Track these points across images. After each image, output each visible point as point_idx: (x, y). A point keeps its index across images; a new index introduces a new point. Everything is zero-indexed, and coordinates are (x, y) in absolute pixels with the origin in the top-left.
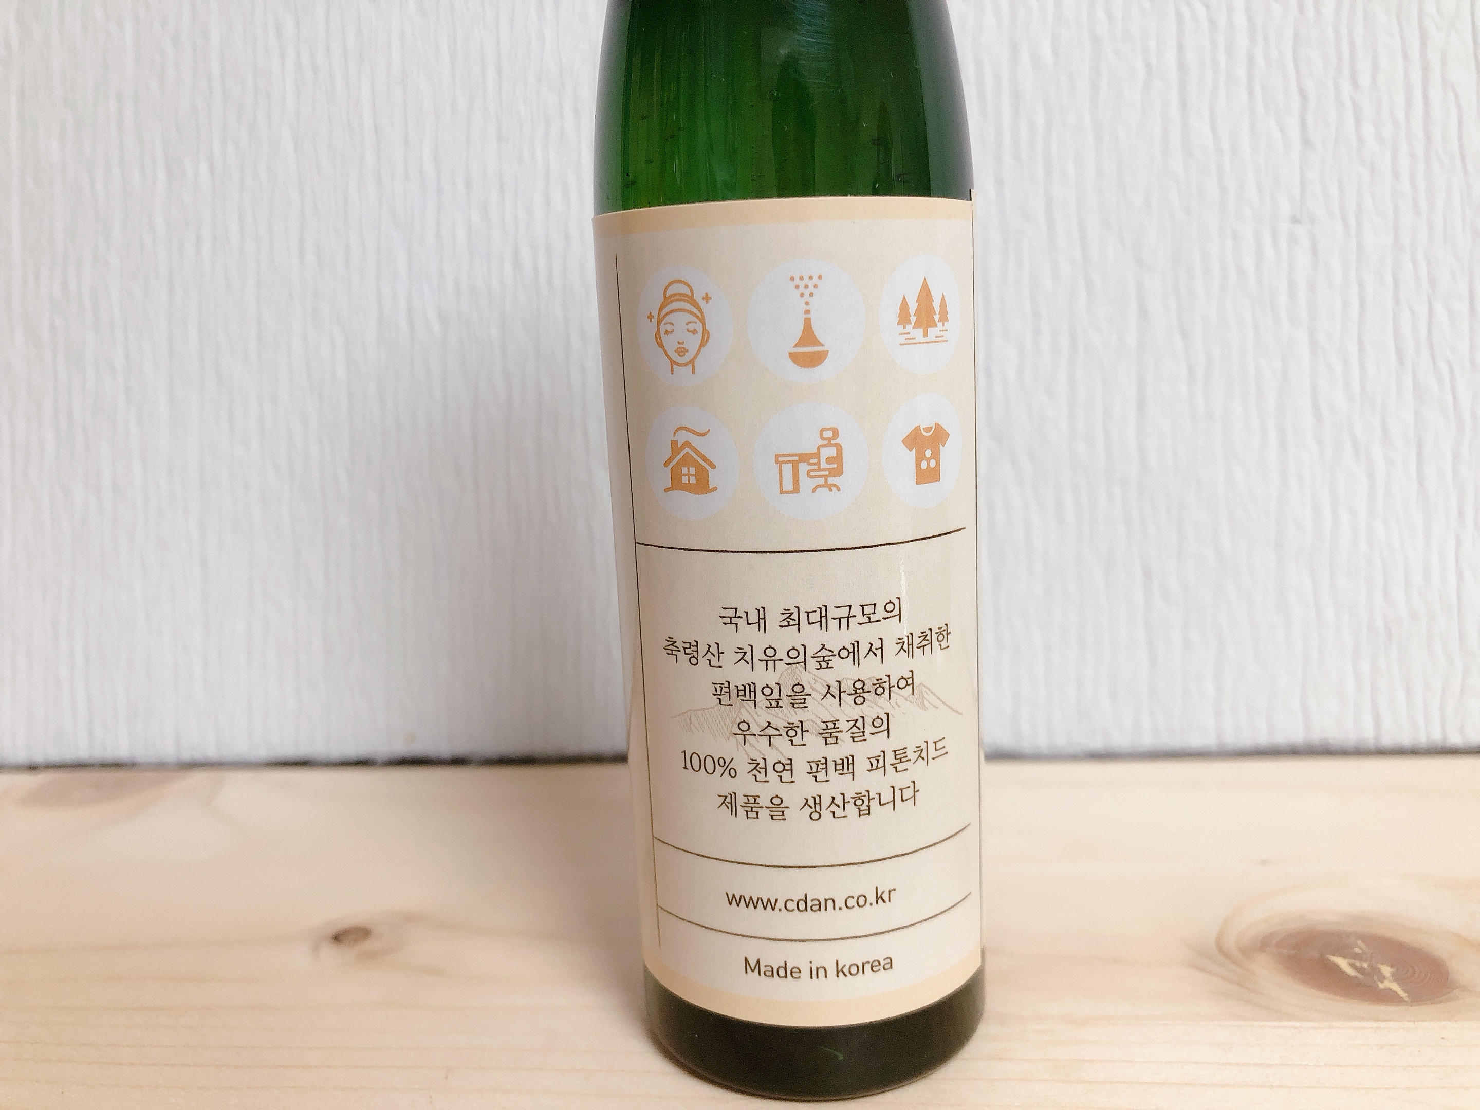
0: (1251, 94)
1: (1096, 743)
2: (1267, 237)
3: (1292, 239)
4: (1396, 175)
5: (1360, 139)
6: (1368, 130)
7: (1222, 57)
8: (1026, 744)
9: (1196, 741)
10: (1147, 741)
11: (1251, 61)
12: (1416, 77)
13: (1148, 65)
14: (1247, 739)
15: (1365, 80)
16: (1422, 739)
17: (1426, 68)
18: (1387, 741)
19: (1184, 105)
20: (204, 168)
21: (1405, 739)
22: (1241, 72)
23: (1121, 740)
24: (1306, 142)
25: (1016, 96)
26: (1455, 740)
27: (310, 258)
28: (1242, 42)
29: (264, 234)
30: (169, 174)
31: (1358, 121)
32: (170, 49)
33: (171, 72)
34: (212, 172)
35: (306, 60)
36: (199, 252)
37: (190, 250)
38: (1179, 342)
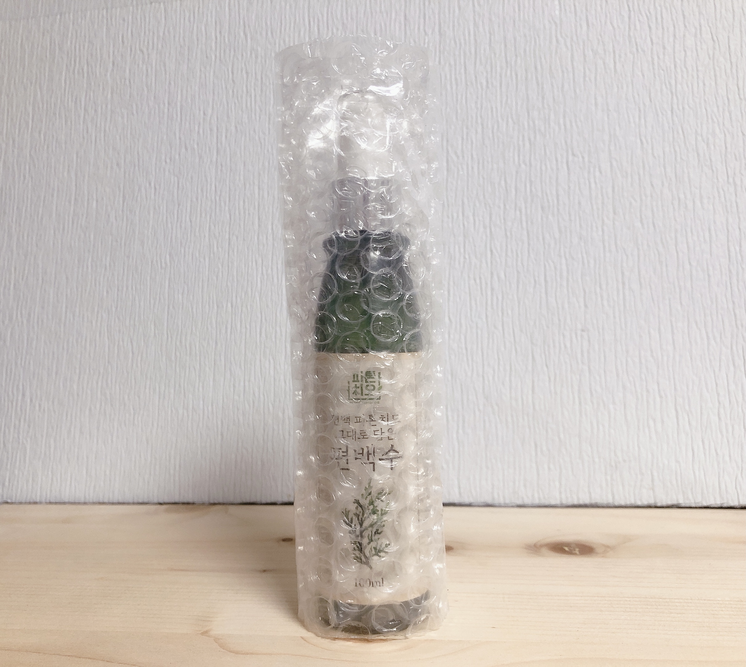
0: (568, 290)
1: (520, 502)
2: (574, 336)
3: (582, 336)
4: (614, 317)
5: (603, 305)
6: (605, 303)
7: (559, 279)
8: (496, 502)
9: (553, 502)
10: (537, 502)
11: (568, 280)
13: (535, 281)
14: (570, 502)
15: (604, 287)
16: (628, 503)
17: (624, 284)
18: (616, 504)
19: (546, 293)
20: (229, 305)
21: (623, 503)
22: (565, 283)
23: (527, 501)
24: (586, 306)
25: (492, 289)
26: (639, 503)
27: (263, 335)
28: (565, 274)
29: (248, 327)
30: (218, 307)
31: (602, 300)
32: (220, 267)
33: (220, 274)
34: (232, 306)
35: (265, 272)
36: (226, 332)
37: (223, 331)
38: (545, 369)
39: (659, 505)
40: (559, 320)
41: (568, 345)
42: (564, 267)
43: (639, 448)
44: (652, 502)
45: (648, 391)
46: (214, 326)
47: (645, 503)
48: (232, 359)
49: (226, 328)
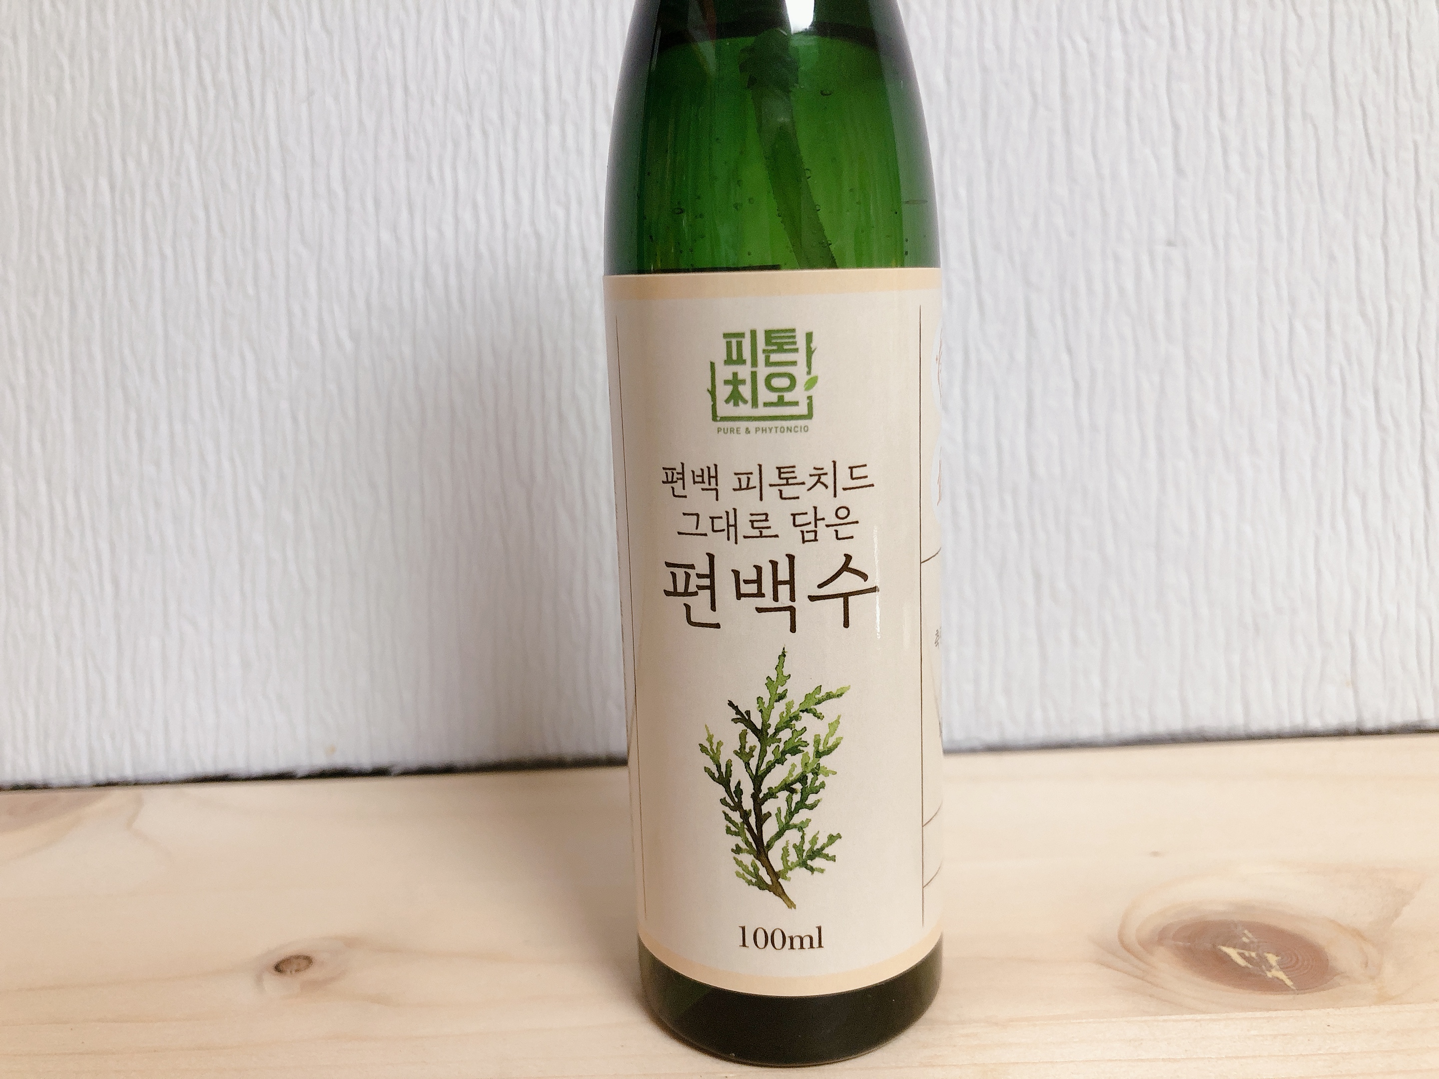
0: (1128, 123)
1: (993, 737)
2: (1145, 258)
3: (1168, 260)
4: (1259, 202)
5: (1227, 167)
6: (1234, 159)
7: (1102, 90)
9: (1084, 732)
10: (1039, 734)
11: (1128, 92)
12: (1279, 110)
13: (1034, 95)
14: (1130, 729)
15: (1231, 112)
16: (1286, 725)
17: (1287, 102)
18: (1256, 727)
19: (1067, 131)
20: (104, 184)
21: (1272, 725)
22: (1119, 103)
23: (1015, 733)
24: (1179, 171)
26: (1316, 724)
27: (218, 276)
28: (1120, 75)
29: (168, 251)
30: (68, 189)
31: (1225, 152)
32: (65, 62)
33: (68, 86)
34: (112, 188)
35: (208, 78)
36: (101, 268)
37: (92, 267)
38: (1065, 357)
39: (1369, 725)
40: (1104, 213)
41: (1129, 285)
42: (1118, 54)
43: (1319, 572)
44: (1349, 719)
45: (1347, 412)
46: (61, 250)
47: (1333, 721)
48: (127, 351)
49: (101, 259)
